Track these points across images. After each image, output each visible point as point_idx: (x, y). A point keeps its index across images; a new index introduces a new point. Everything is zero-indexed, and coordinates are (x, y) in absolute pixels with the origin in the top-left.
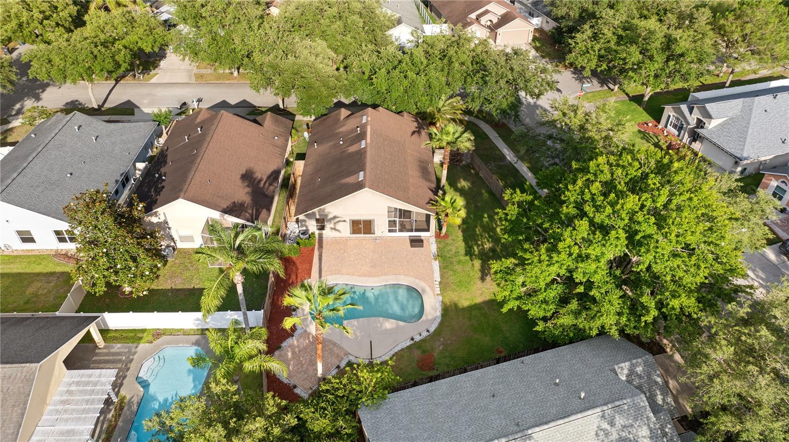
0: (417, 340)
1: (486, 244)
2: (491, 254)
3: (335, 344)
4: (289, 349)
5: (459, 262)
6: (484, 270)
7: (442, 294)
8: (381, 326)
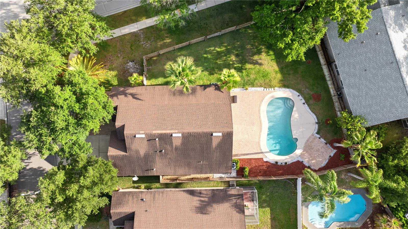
0: (305, 101)
1: (232, 59)
2: (240, 57)
3: (307, 141)
4: (310, 162)
5: (247, 76)
6: (254, 62)
7: (274, 87)
8: (296, 119)
